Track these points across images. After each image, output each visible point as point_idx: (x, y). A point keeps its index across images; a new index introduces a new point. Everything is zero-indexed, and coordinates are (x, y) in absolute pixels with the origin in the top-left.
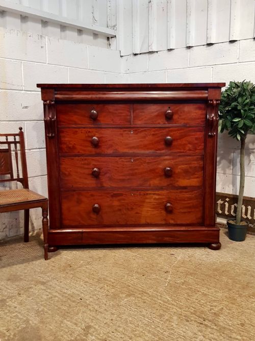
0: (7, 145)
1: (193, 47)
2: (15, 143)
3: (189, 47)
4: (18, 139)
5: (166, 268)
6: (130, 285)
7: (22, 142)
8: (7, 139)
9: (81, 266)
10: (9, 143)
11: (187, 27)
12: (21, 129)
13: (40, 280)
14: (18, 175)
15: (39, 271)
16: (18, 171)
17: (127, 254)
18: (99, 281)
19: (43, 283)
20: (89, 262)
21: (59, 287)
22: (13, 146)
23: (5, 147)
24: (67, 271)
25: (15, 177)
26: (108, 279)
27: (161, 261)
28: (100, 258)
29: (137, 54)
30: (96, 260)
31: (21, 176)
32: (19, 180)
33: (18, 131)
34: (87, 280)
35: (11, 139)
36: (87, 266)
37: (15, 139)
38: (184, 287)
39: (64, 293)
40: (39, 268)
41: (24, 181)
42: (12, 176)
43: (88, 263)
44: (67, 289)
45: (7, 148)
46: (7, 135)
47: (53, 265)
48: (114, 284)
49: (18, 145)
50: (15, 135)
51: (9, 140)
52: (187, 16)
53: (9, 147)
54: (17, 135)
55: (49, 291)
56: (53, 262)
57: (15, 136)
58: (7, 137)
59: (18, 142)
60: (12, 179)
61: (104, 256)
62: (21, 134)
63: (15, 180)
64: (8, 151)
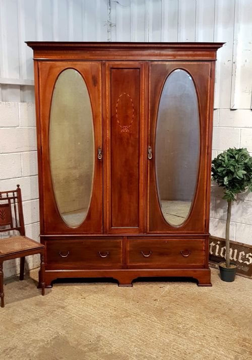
0: (7, 200)
2: (14, 198)
7: (19, 197)
8: (7, 196)
10: (9, 199)
12: (18, 186)
14: (17, 226)
16: (16, 221)
23: (6, 202)
25: (14, 226)
31: (19, 226)
32: (17, 229)
33: (15, 188)
35: (11, 195)
37: (14, 195)
42: (12, 226)
45: (8, 203)
46: (7, 192)
49: (16, 199)
50: (13, 192)
51: (9, 197)
53: (9, 201)
54: (15, 191)
59: (16, 197)
60: (12, 229)
62: (19, 191)
63: (15, 229)
64: (8, 205)
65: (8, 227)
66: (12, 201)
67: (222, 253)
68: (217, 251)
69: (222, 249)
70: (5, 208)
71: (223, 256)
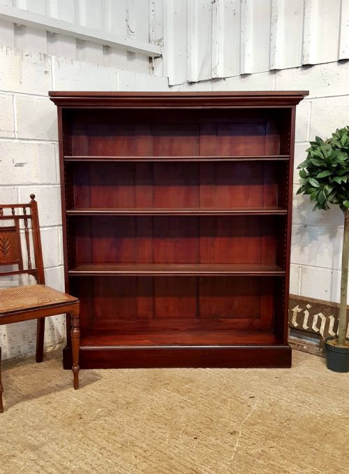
0: (13, 220)
1: (280, 70)
2: (25, 217)
3: (274, 71)
4: (29, 211)
5: (233, 426)
6: (173, 455)
7: (35, 217)
8: (13, 213)
9: (98, 417)
10: (16, 218)
11: (270, 40)
12: (33, 197)
13: (30, 441)
14: (30, 265)
15: (31, 424)
16: (29, 259)
17: (170, 397)
18: (123, 446)
19: (34, 448)
20: (111, 411)
21: (59, 457)
23: (10, 223)
24: (75, 426)
25: (25, 268)
26: (137, 443)
27: (225, 412)
28: (128, 403)
29: (194, 82)
30: (122, 408)
31: (33, 267)
32: (30, 272)
33: (28, 201)
34: (104, 443)
35: (19, 212)
36: (107, 418)
37: (25, 212)
38: (261, 462)
39: (66, 468)
40: (32, 419)
41: (39, 274)
42: (21, 266)
43: (109, 413)
44: (70, 461)
45: (14, 225)
46: (13, 207)
47: (54, 414)
48: (148, 454)
49: (29, 220)
50: (24, 206)
51: (16, 214)
52: (271, 23)
53: (17, 223)
54: (27, 205)
55: (41, 463)
56: (55, 409)
57: (24, 208)
58: (13, 209)
59: (29, 217)
60: (21, 271)
61: (135, 400)
62: (33, 205)
63: (25, 272)
64: (15, 229)
65: (16, 268)
66: (21, 222)
67: (315, 323)
68: (306, 321)
69: (316, 317)
70: (8, 234)
71: (316, 330)
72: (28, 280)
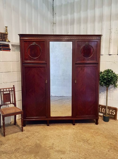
2: (12, 91)
4: (13, 89)
8: (9, 90)
12: (14, 86)
14: (13, 102)
16: (13, 100)
22: (11, 92)
23: (9, 92)
31: (14, 102)
32: (13, 103)
33: (13, 87)
35: (10, 89)
41: (15, 104)
42: (11, 102)
46: (9, 88)
49: (13, 91)
54: (12, 88)
60: (11, 103)
64: (9, 94)
65: (9, 103)
67: (102, 110)
68: (100, 110)
70: (8, 95)
71: (103, 112)
72: (12, 105)
